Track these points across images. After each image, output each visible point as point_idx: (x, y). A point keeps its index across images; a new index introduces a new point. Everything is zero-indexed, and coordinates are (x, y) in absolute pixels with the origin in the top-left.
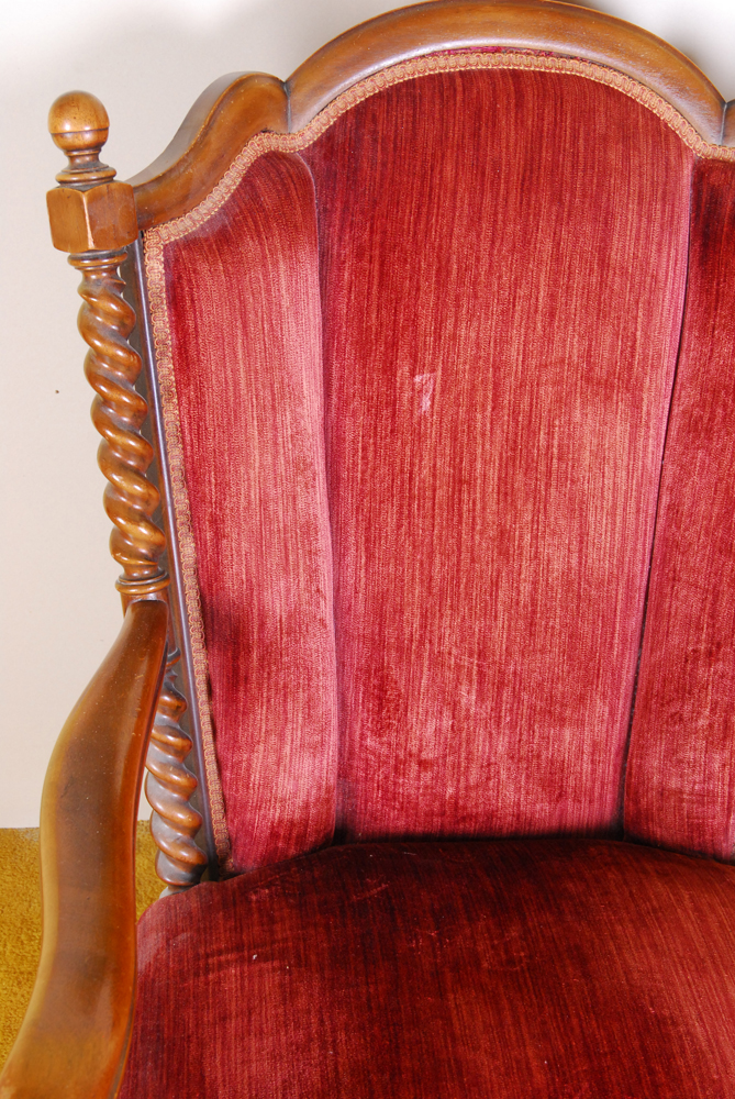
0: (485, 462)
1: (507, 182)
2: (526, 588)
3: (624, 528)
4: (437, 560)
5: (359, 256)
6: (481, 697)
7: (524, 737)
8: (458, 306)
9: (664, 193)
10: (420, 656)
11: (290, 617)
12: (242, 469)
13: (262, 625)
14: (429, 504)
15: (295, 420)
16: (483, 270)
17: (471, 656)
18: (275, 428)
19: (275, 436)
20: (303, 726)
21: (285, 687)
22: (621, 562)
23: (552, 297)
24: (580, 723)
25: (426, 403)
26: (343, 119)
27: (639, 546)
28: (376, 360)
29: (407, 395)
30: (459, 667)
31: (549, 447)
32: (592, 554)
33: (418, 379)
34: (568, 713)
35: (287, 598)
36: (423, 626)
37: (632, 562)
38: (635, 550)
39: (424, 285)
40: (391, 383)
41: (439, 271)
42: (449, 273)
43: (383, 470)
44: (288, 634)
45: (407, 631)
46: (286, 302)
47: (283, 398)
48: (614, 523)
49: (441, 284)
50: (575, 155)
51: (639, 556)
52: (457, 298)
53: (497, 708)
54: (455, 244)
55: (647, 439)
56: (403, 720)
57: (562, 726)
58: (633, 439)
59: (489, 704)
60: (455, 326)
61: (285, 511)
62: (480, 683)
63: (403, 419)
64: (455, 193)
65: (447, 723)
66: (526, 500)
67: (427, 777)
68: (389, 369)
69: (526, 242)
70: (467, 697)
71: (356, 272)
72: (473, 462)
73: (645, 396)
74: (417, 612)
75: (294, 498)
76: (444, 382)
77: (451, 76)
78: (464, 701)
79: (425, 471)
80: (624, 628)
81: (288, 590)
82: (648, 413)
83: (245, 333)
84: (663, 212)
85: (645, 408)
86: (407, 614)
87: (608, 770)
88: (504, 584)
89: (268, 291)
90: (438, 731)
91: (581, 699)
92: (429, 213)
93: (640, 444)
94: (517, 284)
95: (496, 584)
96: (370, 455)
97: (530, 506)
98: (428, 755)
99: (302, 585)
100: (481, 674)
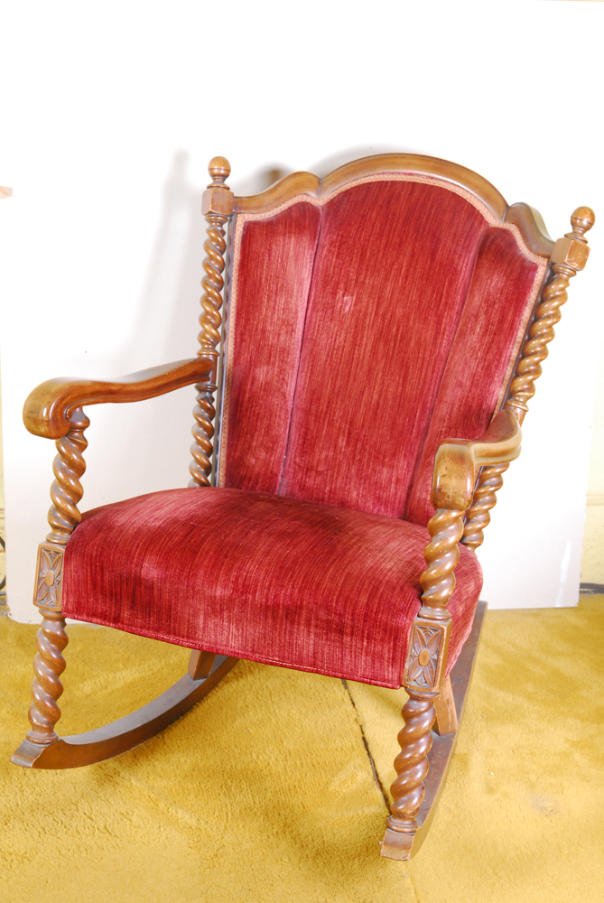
0: (367, 338)
1: (397, 222)
2: (375, 397)
3: (425, 377)
4: (339, 378)
5: (331, 245)
6: (348, 444)
7: (365, 468)
8: (367, 270)
9: (467, 236)
10: (324, 420)
11: (266, 383)
12: (257, 315)
13: (253, 383)
14: (340, 353)
15: (287, 303)
16: (380, 256)
17: (346, 423)
18: (275, 302)
19: (275, 305)
20: (264, 436)
21: (258, 414)
22: (422, 392)
23: (408, 271)
24: (392, 467)
25: (347, 309)
26: (339, 194)
27: (432, 388)
28: (329, 289)
29: (340, 305)
30: (340, 428)
31: (396, 336)
32: (408, 387)
33: (345, 298)
34: (387, 459)
35: (267, 375)
36: (328, 407)
37: (427, 395)
38: (429, 389)
39: (354, 259)
40: (334, 298)
41: (361, 255)
42: (365, 256)
43: (324, 336)
44: (264, 391)
45: (321, 408)
46: (291, 253)
47: (282, 291)
48: (421, 374)
49: (362, 260)
50: (429, 215)
51: (431, 393)
52: (367, 266)
53: (354, 451)
54: (370, 244)
55: (443, 339)
56: (313, 450)
57: (383, 466)
58: (435, 338)
59: (350, 448)
60: (365, 277)
61: (273, 338)
62: (349, 437)
63: (336, 315)
64: (374, 223)
65: (331, 454)
66: (382, 358)
67: (319, 479)
68: (334, 294)
69: (400, 246)
70: (342, 442)
71: (329, 251)
72: (362, 337)
73: (444, 320)
74: (327, 400)
75: (279, 335)
76: (356, 301)
77: (387, 182)
78: (340, 445)
79: (342, 338)
80: (419, 425)
81: (268, 372)
82: (445, 328)
83: (269, 260)
84: (465, 242)
85: (443, 326)
86: (322, 401)
87: (402, 494)
88: (366, 394)
89: (284, 246)
90: (327, 456)
91: (394, 455)
92: (362, 231)
93: (439, 341)
94: (393, 264)
95: (362, 393)
96: (321, 329)
97: (384, 360)
98: (320, 469)
99: (275, 372)
100: (349, 433)
